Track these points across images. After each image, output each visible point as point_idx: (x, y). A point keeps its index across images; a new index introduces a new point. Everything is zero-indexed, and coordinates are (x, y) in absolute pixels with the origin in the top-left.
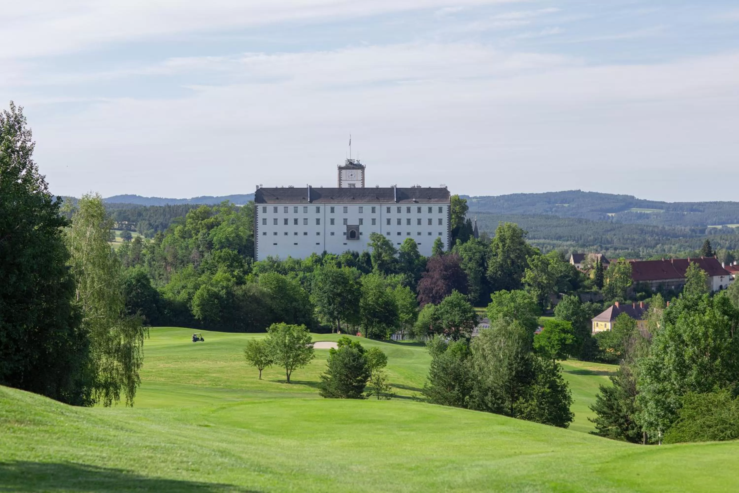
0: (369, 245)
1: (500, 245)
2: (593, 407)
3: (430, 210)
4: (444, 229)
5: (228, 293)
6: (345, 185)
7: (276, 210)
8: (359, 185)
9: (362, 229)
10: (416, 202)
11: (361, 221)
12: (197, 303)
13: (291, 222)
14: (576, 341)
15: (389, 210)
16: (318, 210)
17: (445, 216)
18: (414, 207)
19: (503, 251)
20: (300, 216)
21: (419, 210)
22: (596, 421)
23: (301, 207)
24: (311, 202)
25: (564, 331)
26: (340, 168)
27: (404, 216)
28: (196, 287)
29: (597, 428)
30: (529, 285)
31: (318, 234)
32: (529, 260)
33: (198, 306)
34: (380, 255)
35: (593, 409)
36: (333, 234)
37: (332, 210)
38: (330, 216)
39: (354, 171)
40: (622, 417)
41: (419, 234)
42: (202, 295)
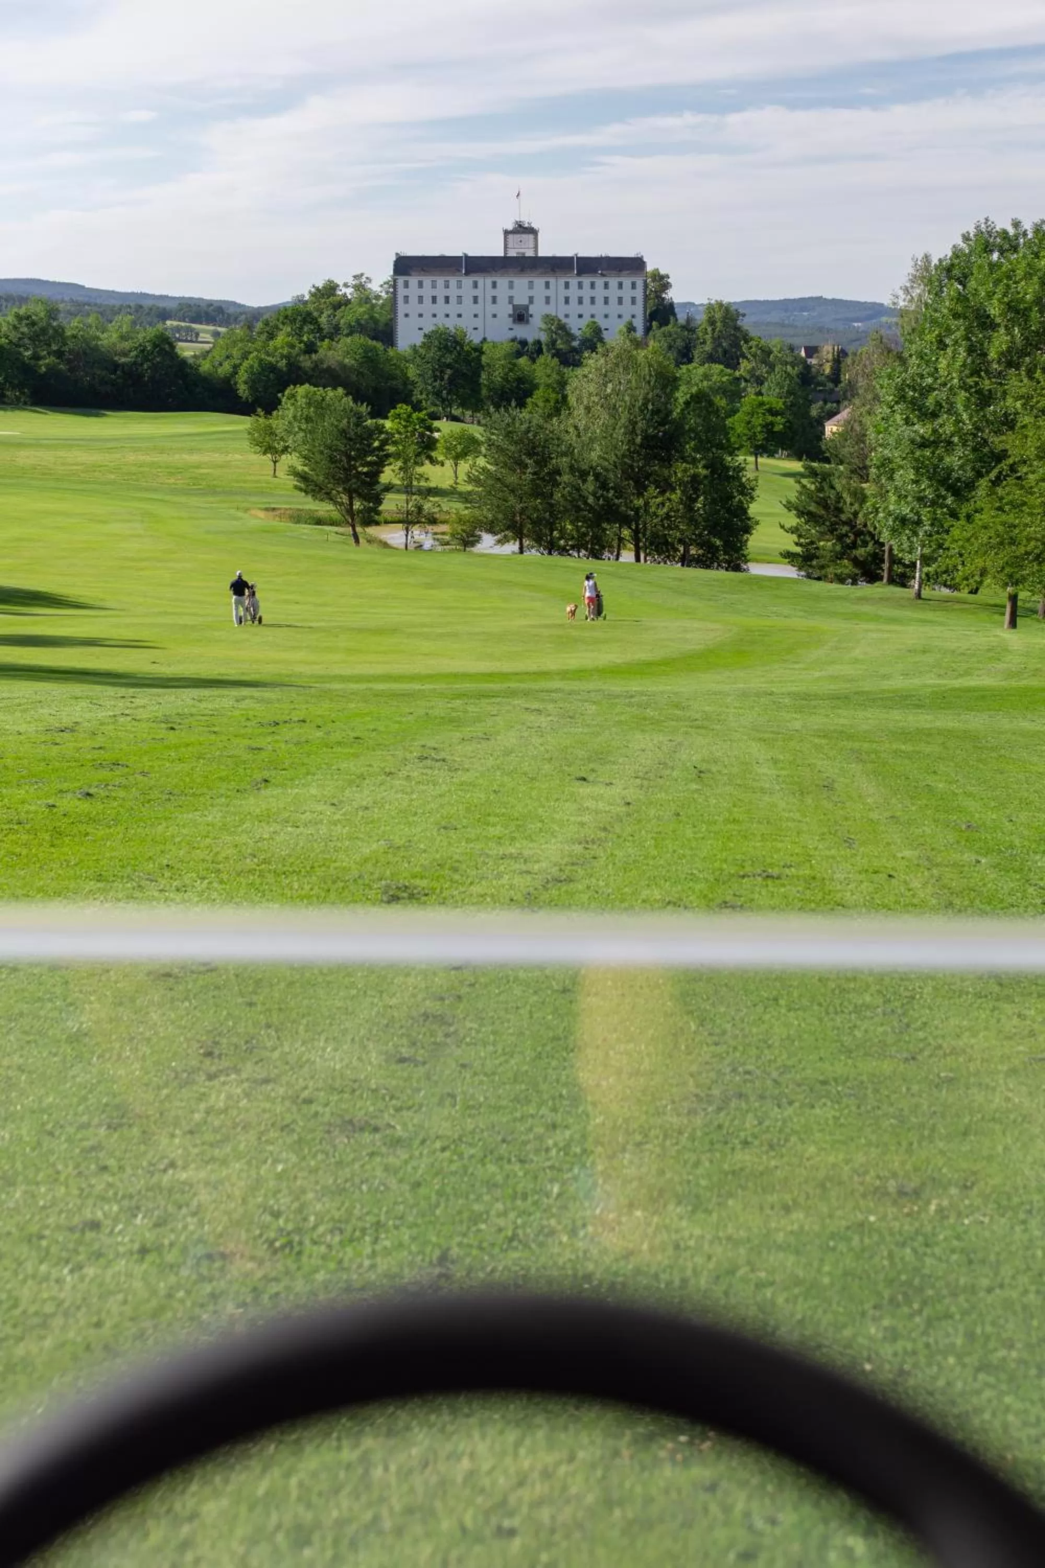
0: (541, 329)
1: (709, 329)
2: (789, 502)
3: (620, 285)
4: (639, 309)
5: (290, 365)
6: (512, 253)
7: (421, 284)
8: (530, 253)
9: (532, 310)
10: (603, 275)
11: (531, 300)
12: (243, 379)
13: (441, 300)
14: (790, 428)
15: (567, 285)
16: (475, 285)
17: (639, 293)
18: (599, 282)
19: (713, 338)
20: (453, 292)
21: (606, 286)
22: (794, 530)
23: (453, 281)
24: (467, 274)
25: (772, 412)
26: (506, 233)
27: (586, 293)
28: (245, 356)
29: (797, 544)
30: (746, 381)
31: (476, 316)
32: (744, 348)
33: (246, 383)
34: (554, 342)
35: (789, 506)
36: (495, 316)
37: (494, 285)
38: (491, 292)
39: (524, 236)
40: (845, 523)
41: (606, 316)
42: (252, 367)
